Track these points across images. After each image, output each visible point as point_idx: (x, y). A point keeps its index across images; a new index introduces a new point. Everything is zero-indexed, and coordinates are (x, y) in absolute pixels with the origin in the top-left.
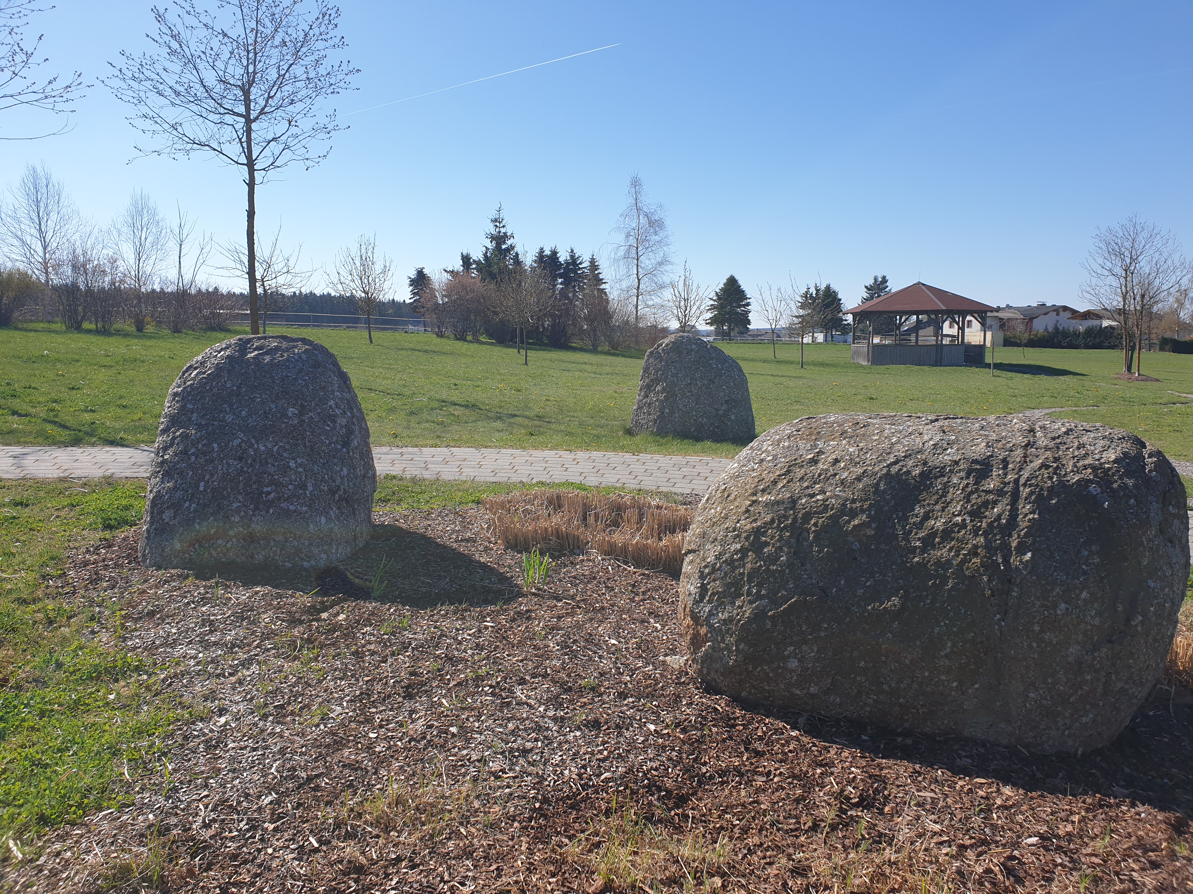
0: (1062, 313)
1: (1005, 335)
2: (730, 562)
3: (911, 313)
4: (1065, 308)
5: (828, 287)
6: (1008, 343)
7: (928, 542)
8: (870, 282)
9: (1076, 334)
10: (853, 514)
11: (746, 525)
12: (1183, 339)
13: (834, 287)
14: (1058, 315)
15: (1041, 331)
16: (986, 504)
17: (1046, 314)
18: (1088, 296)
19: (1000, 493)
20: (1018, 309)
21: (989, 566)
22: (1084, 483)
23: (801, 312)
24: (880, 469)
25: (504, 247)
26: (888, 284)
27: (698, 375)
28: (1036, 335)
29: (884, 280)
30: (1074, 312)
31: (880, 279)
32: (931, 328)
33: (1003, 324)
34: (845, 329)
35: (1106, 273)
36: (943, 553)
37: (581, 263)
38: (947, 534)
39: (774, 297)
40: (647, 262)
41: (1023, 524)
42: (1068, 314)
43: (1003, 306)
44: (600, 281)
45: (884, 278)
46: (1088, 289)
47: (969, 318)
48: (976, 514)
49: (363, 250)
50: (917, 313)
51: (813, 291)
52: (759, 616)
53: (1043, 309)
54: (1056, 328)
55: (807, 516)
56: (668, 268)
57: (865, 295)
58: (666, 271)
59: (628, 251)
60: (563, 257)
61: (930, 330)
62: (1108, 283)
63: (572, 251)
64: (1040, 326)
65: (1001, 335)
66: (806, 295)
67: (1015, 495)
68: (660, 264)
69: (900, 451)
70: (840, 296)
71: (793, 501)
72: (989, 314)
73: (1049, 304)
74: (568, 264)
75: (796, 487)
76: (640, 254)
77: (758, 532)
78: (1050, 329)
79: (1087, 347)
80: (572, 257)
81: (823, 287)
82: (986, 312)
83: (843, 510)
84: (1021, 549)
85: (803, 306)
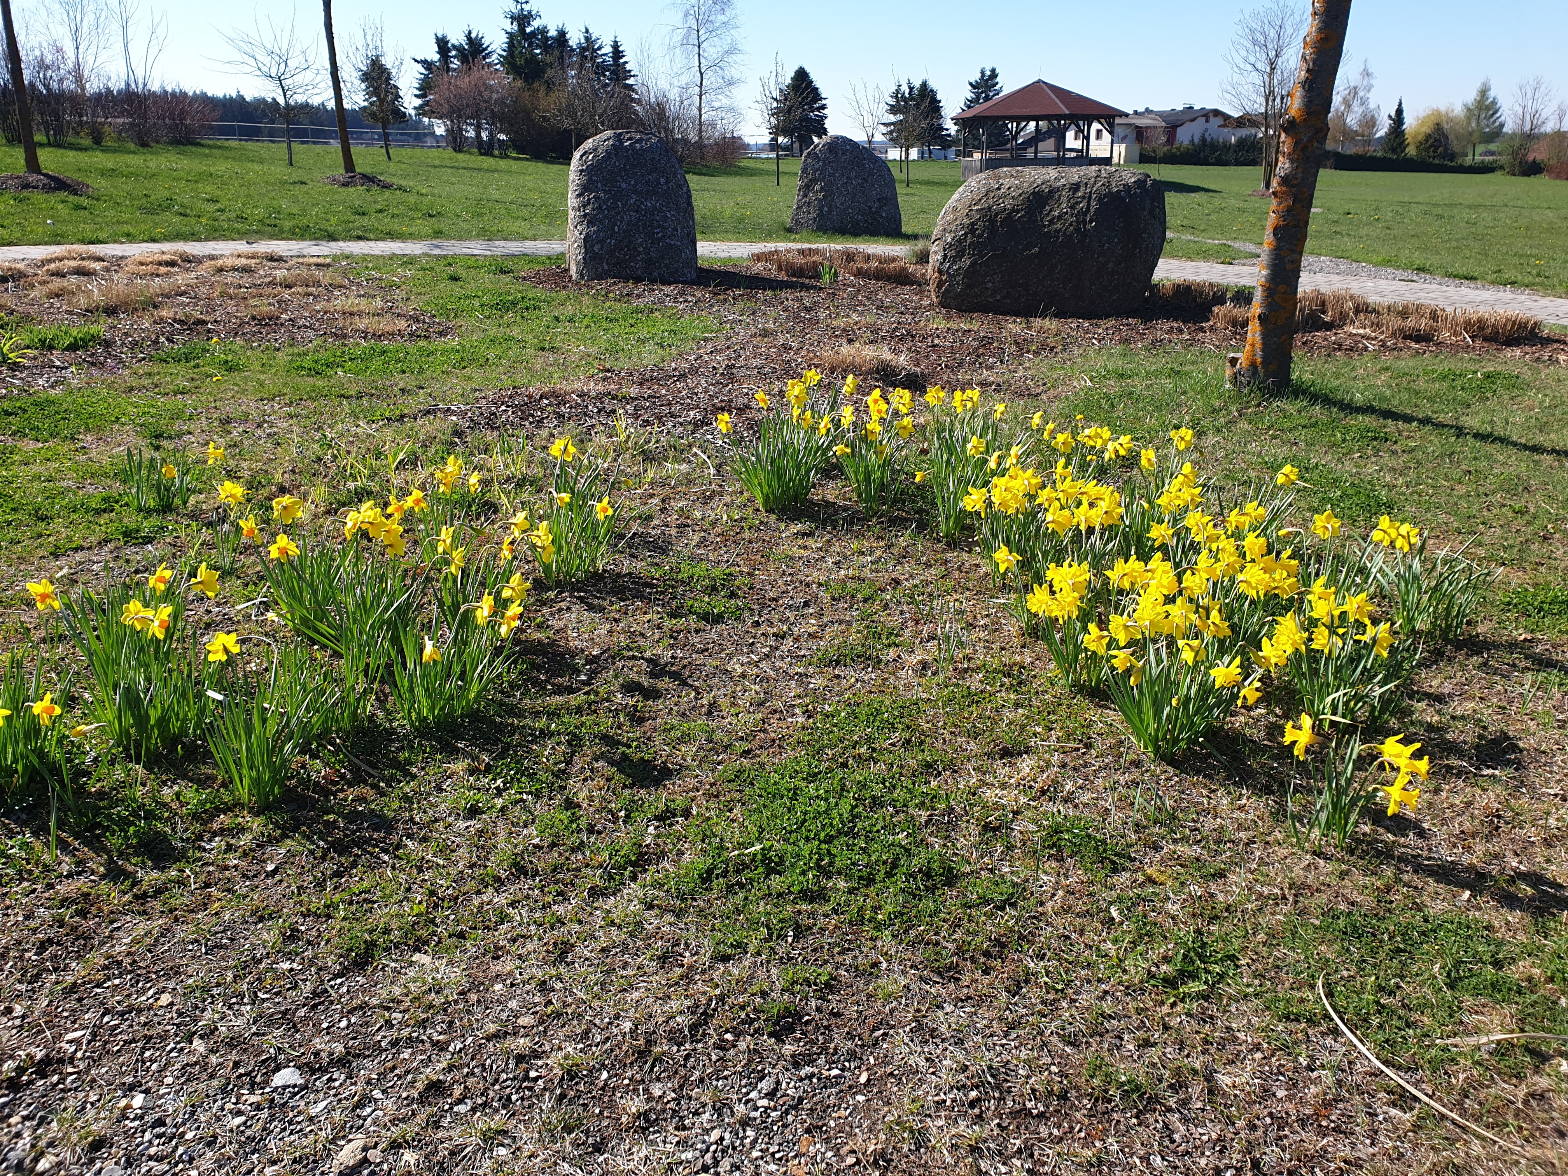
0: (1212, 119)
1: (1142, 149)
2: (959, 241)
3: (1029, 119)
4: (1217, 113)
5: (924, 85)
6: (1144, 159)
7: (1051, 222)
8: (976, 77)
9: (1227, 147)
10: (1018, 212)
11: (966, 221)
12: (1348, 152)
13: (932, 84)
14: (1207, 121)
15: (1186, 142)
16: (1077, 203)
17: (1193, 120)
18: (1228, 96)
19: (1083, 197)
20: (1160, 114)
21: (1077, 230)
22: (1119, 192)
23: (892, 118)
24: (1030, 190)
25: (528, 30)
26: (998, 79)
27: (853, 174)
28: (1178, 149)
29: (994, 74)
30: (1226, 117)
31: (988, 73)
32: (1052, 141)
33: (1140, 134)
34: (946, 142)
35: (1250, 68)
36: (1058, 226)
37: (600, 48)
38: (1060, 217)
39: (871, 99)
40: (711, 50)
41: (1092, 210)
42: (1219, 121)
43: (1141, 109)
44: (628, 74)
45: (993, 71)
46: (1229, 88)
47: (1096, 126)
48: (1072, 208)
49: (369, 38)
50: (1037, 119)
51: (905, 89)
52: (973, 264)
53: (1190, 114)
54: (1203, 139)
55: (997, 215)
56: (737, 57)
57: (970, 95)
58: (736, 62)
59: (687, 36)
60: (575, 39)
61: (1050, 143)
62: (1250, 80)
63: (587, 31)
64: (1185, 136)
65: (1136, 148)
66: (896, 95)
67: (1090, 198)
68: (728, 52)
69: (1039, 181)
70: (939, 97)
71: (990, 208)
72: (1118, 121)
73: (1197, 107)
74: (583, 49)
75: (991, 201)
76: (702, 39)
77: (973, 224)
78: (1196, 141)
79: (1238, 163)
80: (587, 39)
81: (917, 84)
82: (1114, 117)
83: (1013, 210)
84: (1091, 222)
85: (893, 110)
